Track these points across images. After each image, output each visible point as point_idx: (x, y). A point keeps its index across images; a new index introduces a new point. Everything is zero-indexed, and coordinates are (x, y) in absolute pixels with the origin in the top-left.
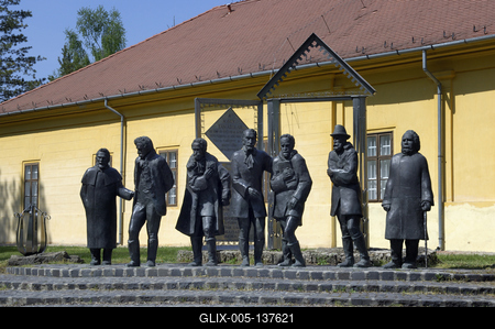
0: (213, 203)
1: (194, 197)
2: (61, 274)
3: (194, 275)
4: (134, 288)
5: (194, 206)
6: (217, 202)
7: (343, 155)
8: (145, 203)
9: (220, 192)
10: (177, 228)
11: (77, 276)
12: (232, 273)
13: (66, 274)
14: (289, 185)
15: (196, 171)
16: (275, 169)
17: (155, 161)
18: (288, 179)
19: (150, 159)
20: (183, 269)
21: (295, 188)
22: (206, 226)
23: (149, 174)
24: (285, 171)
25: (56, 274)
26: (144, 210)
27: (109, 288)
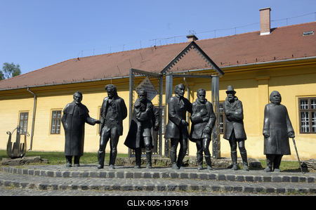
0: (150, 129)
1: (139, 125)
2: (55, 175)
3: (161, 177)
4: (130, 190)
5: (139, 130)
6: (152, 129)
7: (234, 104)
8: (111, 127)
9: (154, 123)
10: (125, 144)
11: (68, 177)
12: (189, 176)
13: (59, 175)
14: (204, 119)
15: (141, 108)
16: (194, 110)
17: (118, 101)
18: (203, 116)
19: (115, 99)
20: (152, 173)
21: (207, 121)
22: (147, 143)
23: (115, 108)
24: (202, 111)
25: (51, 174)
26: (110, 131)
27: (108, 189)
